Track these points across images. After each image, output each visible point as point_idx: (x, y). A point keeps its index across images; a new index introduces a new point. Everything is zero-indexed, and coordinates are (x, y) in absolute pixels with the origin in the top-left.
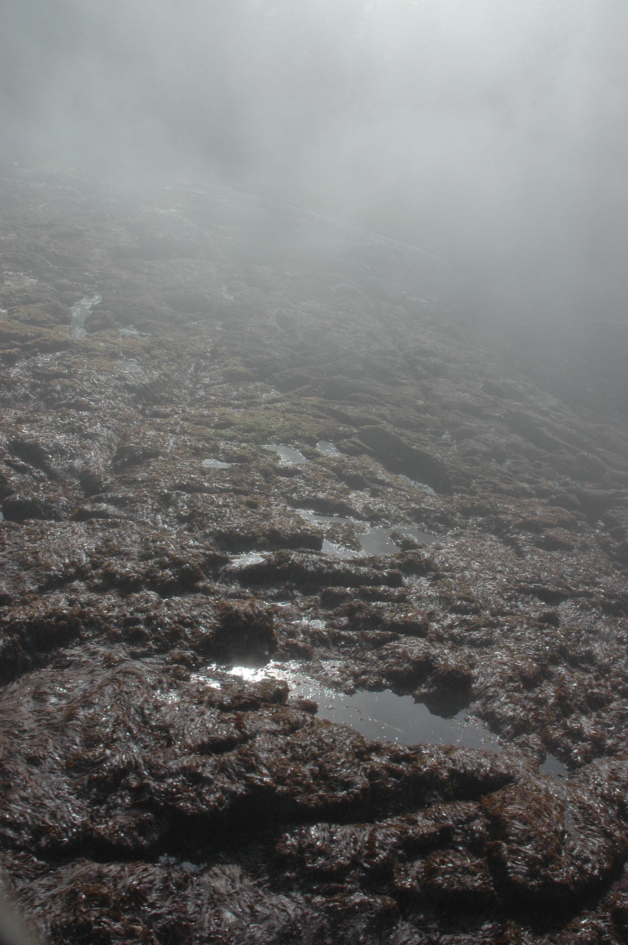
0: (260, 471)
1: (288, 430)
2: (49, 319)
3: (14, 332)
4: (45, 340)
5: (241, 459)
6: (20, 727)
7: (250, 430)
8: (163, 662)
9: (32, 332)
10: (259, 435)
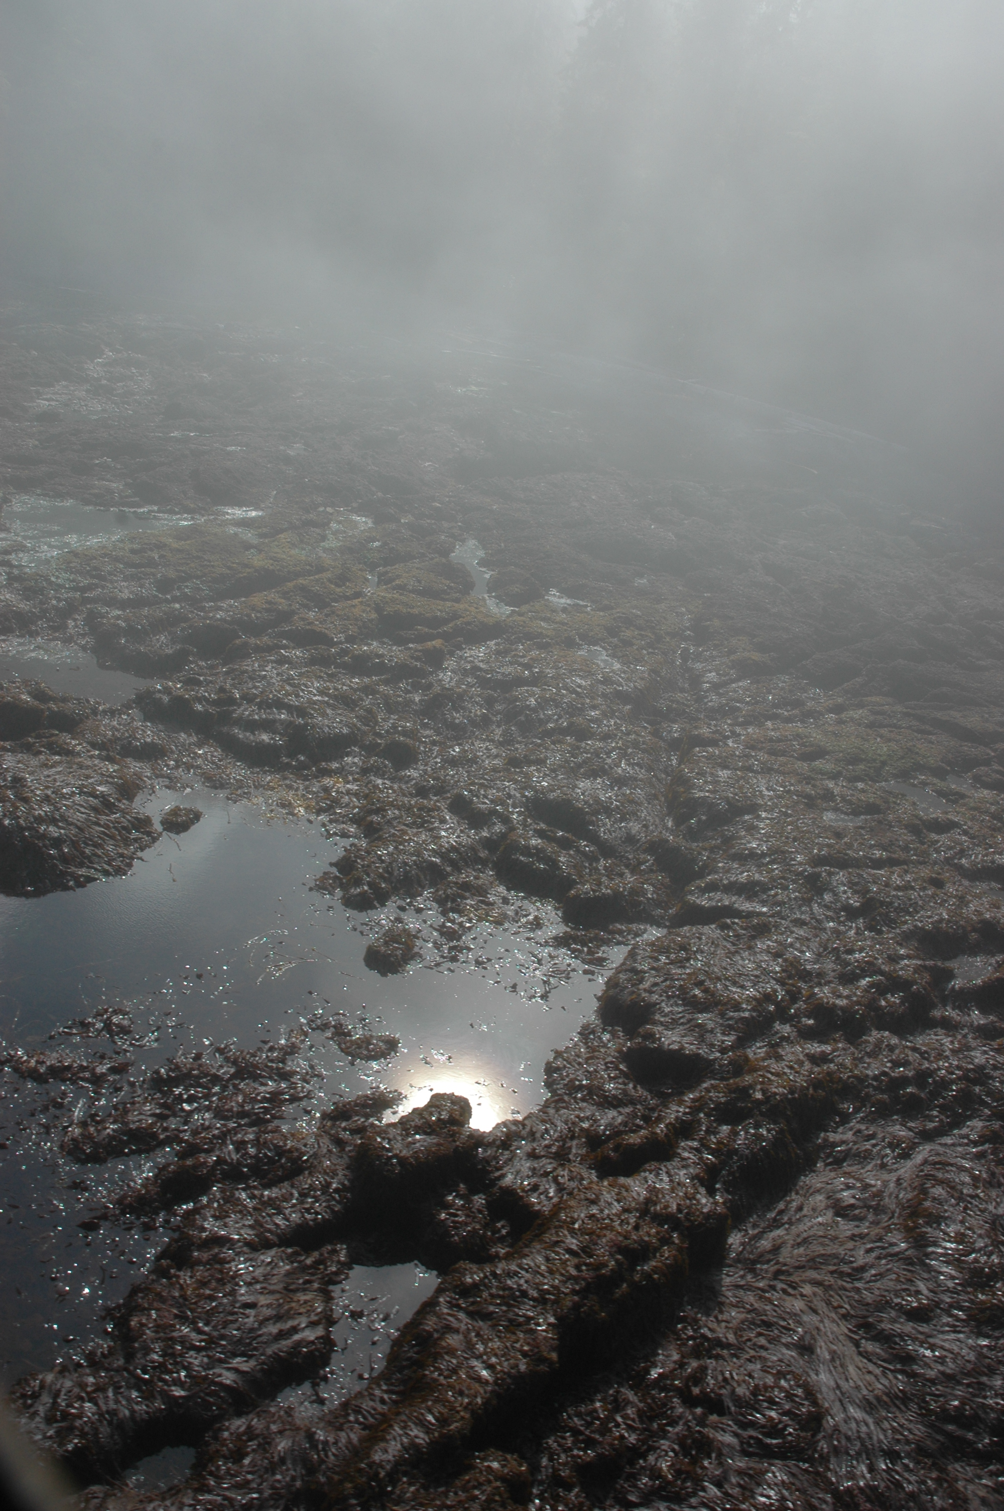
0: (906, 826)
1: (902, 758)
2: (451, 588)
3: (416, 611)
4: (468, 623)
5: (872, 809)
6: (852, 1262)
7: (854, 760)
8: (966, 1141)
9: (440, 611)
10: (870, 767)
